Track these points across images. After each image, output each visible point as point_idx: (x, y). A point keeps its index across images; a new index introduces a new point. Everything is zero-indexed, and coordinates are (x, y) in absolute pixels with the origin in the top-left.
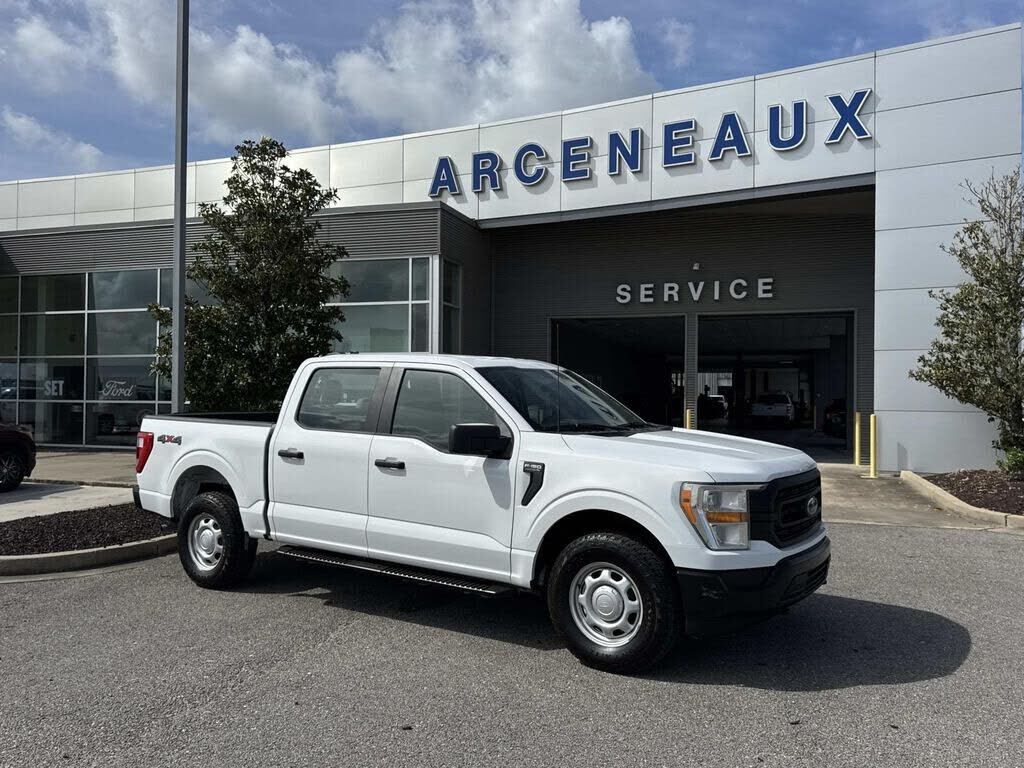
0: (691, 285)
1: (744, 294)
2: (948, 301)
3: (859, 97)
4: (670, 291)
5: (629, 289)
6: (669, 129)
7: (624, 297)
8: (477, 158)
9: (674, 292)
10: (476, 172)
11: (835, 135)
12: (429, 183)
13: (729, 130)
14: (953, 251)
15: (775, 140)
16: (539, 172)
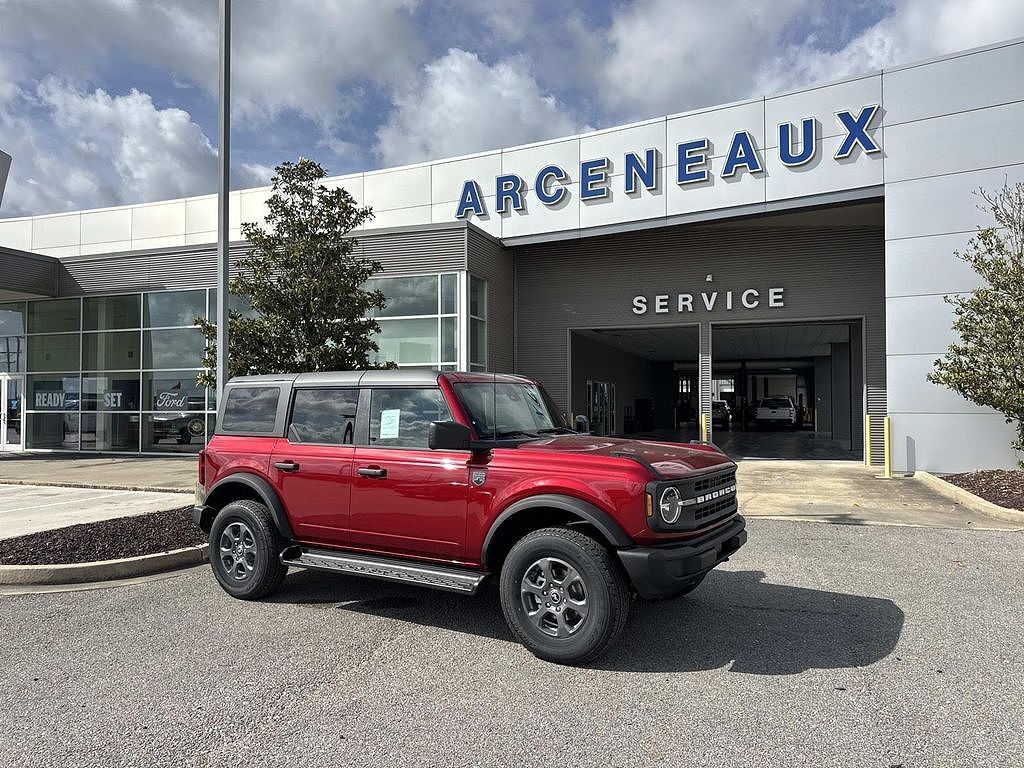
0: (704, 295)
1: (756, 303)
2: (963, 305)
3: (867, 112)
4: (684, 301)
5: (644, 300)
6: (682, 148)
7: (639, 309)
8: (500, 180)
9: (688, 303)
10: (500, 194)
11: (844, 150)
12: (456, 205)
13: (741, 147)
14: (967, 257)
15: (785, 156)
16: (559, 191)
